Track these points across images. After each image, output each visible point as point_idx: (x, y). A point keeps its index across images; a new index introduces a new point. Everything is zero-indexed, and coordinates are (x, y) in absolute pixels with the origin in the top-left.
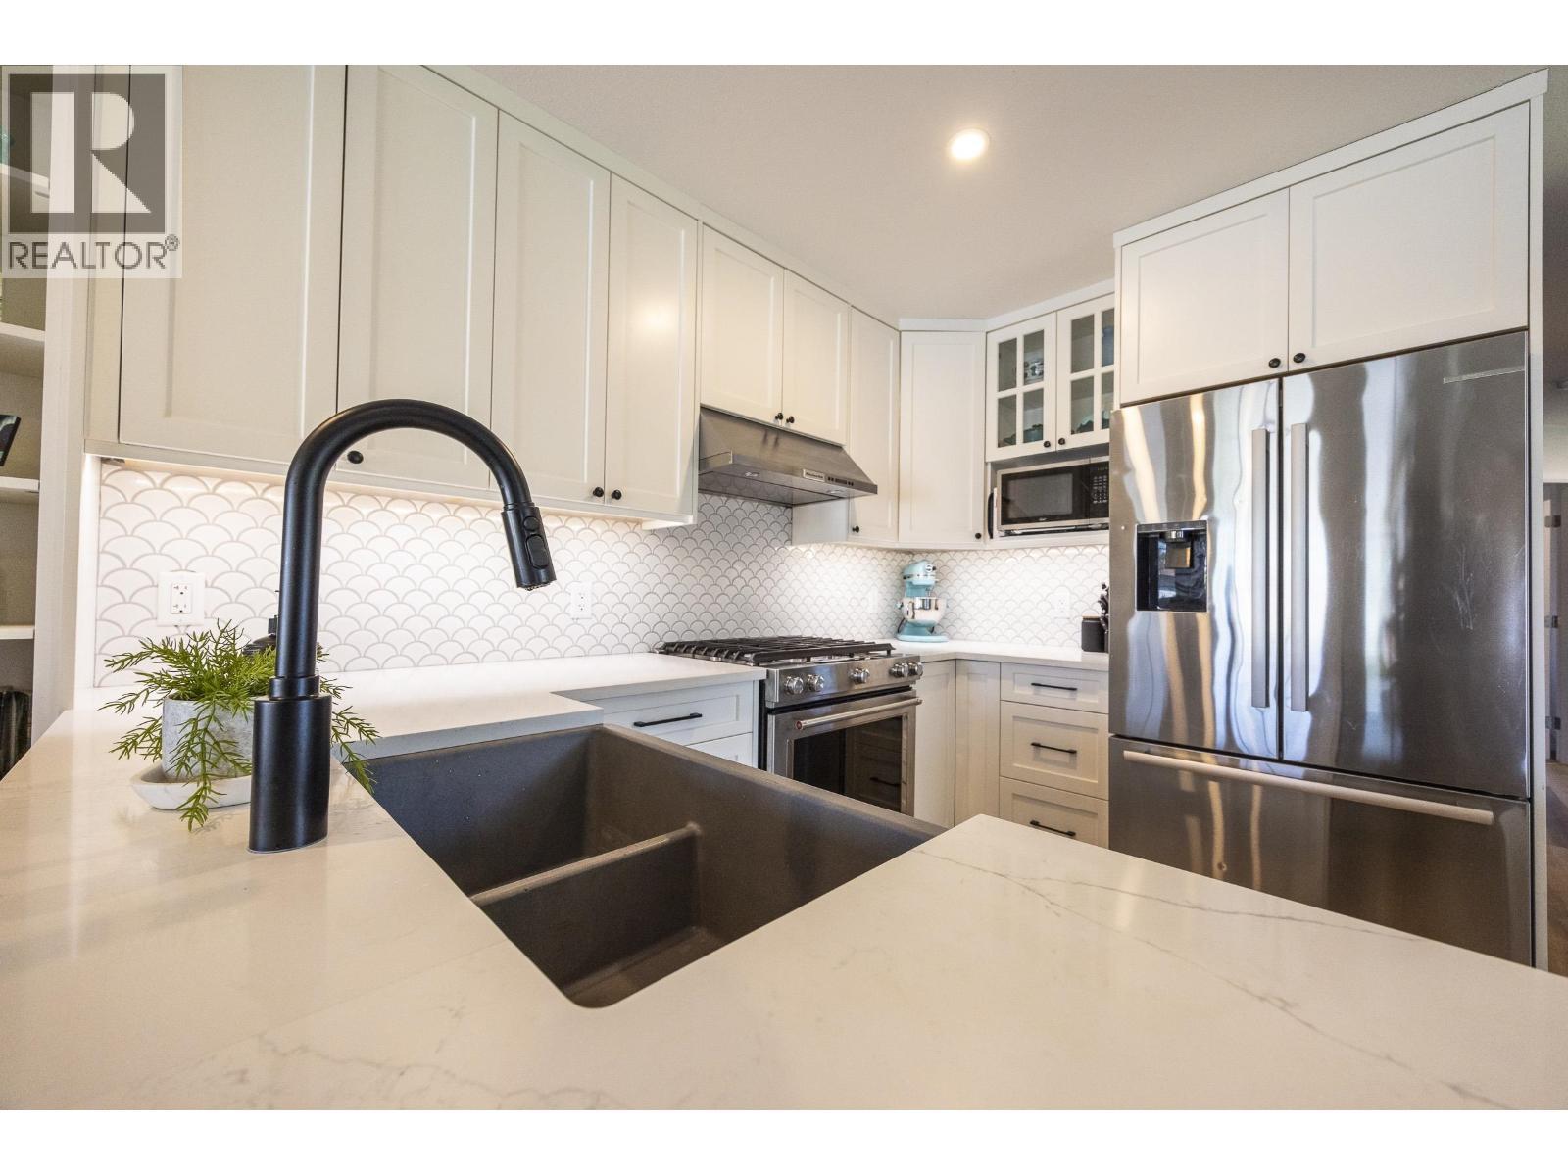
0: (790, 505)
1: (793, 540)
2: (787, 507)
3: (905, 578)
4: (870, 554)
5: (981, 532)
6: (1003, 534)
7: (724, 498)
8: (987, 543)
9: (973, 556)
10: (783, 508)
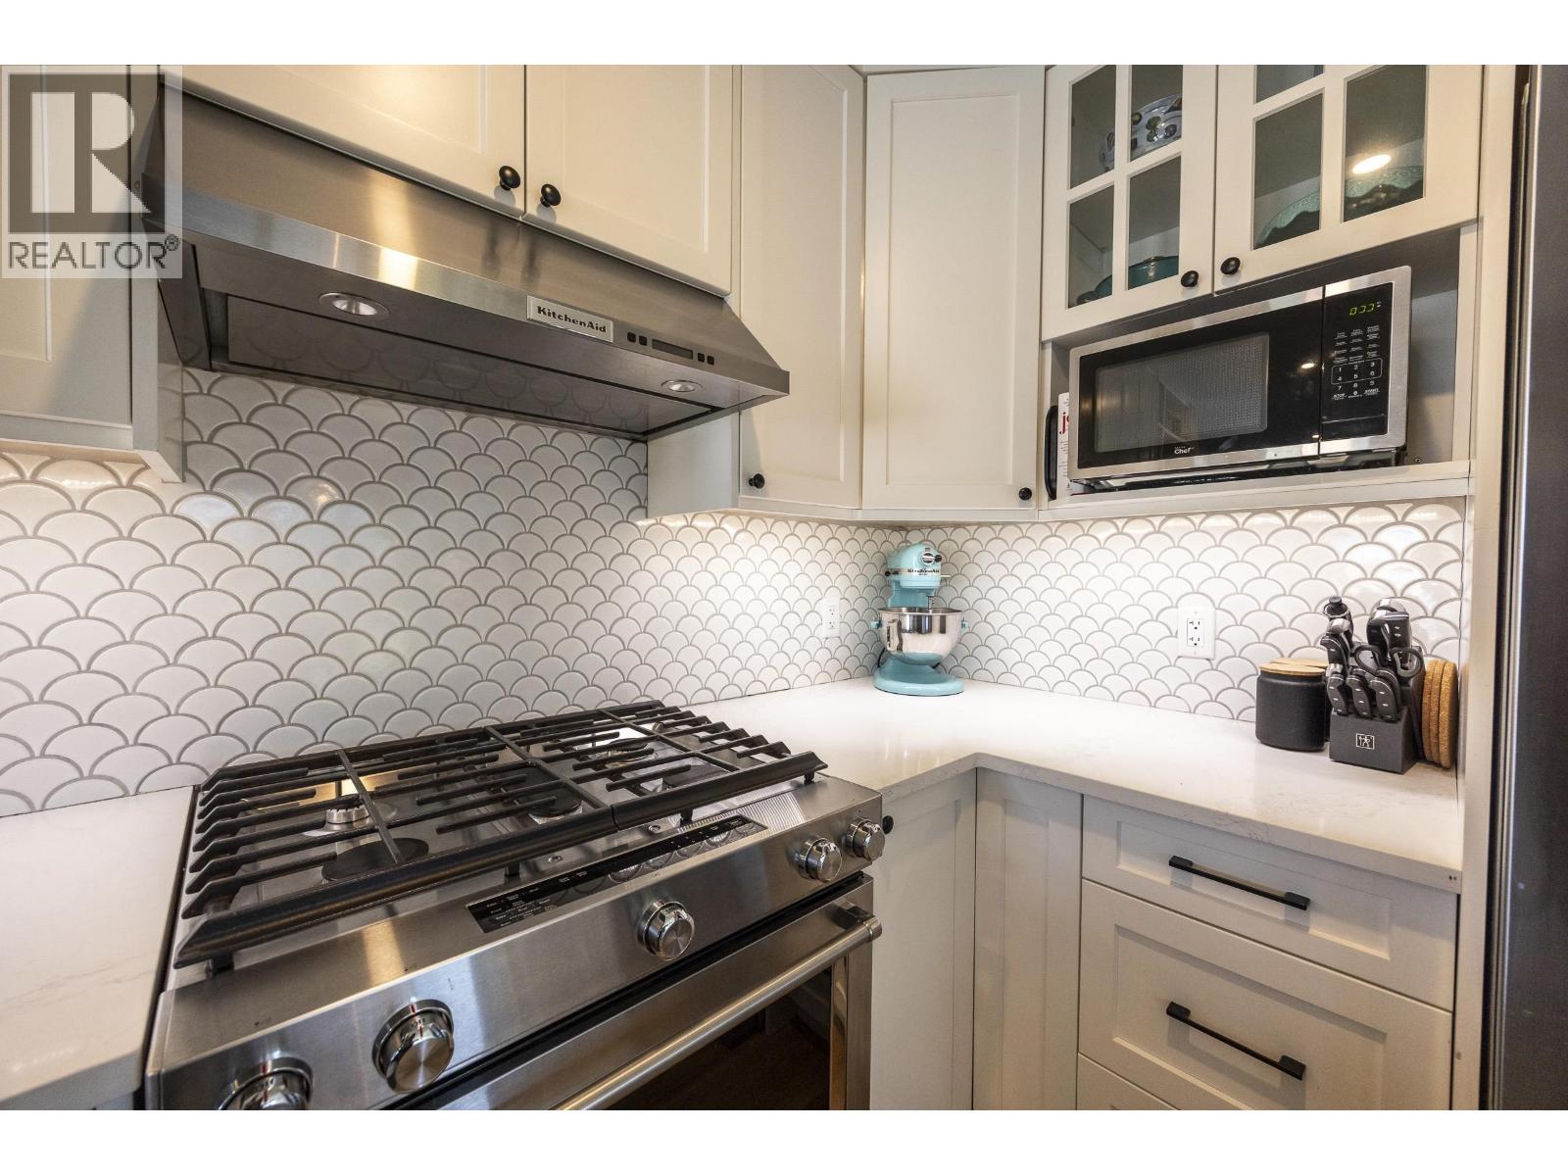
0: (643, 435)
1: (650, 506)
2: (634, 441)
3: (888, 574)
4: (824, 532)
5: (1032, 487)
6: (1078, 488)
7: (458, 416)
8: (1044, 509)
9: (1010, 533)
10: (624, 443)
